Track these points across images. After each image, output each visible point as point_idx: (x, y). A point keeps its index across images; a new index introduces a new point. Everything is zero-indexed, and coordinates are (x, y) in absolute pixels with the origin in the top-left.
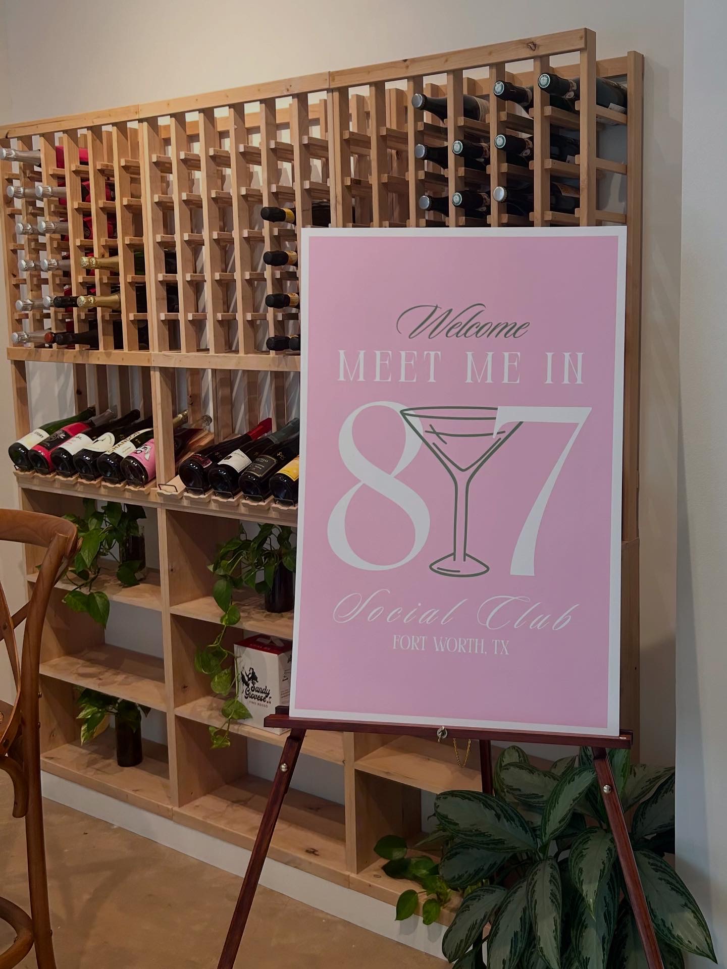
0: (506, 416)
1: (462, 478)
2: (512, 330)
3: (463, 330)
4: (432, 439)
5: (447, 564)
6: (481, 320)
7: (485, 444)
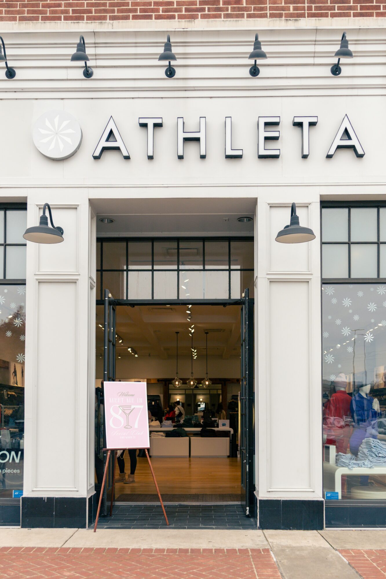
0: (133, 407)
1: (127, 415)
2: (133, 395)
3: (126, 395)
4: (123, 410)
5: (126, 427)
6: (128, 394)
7: (130, 411)
